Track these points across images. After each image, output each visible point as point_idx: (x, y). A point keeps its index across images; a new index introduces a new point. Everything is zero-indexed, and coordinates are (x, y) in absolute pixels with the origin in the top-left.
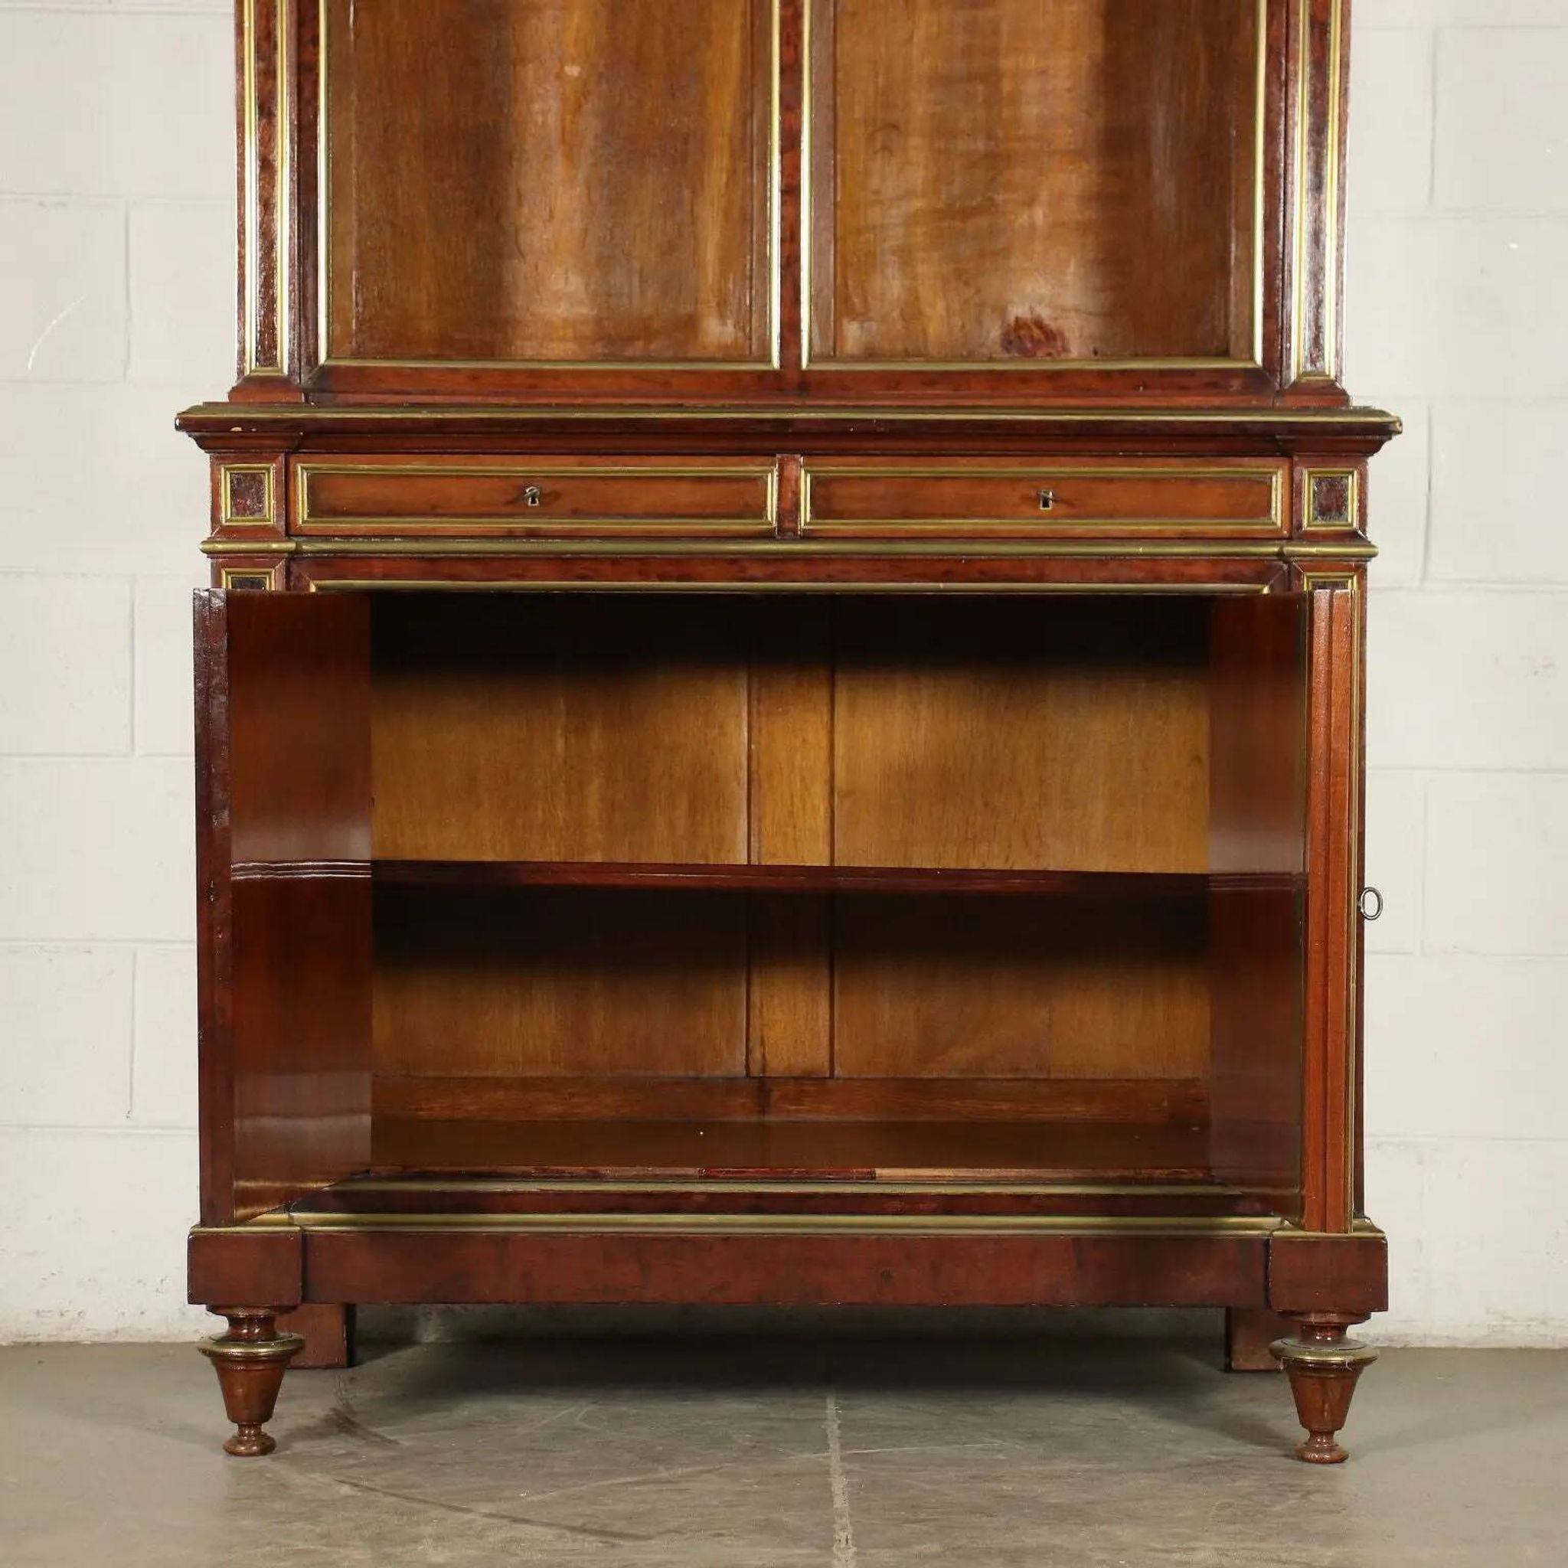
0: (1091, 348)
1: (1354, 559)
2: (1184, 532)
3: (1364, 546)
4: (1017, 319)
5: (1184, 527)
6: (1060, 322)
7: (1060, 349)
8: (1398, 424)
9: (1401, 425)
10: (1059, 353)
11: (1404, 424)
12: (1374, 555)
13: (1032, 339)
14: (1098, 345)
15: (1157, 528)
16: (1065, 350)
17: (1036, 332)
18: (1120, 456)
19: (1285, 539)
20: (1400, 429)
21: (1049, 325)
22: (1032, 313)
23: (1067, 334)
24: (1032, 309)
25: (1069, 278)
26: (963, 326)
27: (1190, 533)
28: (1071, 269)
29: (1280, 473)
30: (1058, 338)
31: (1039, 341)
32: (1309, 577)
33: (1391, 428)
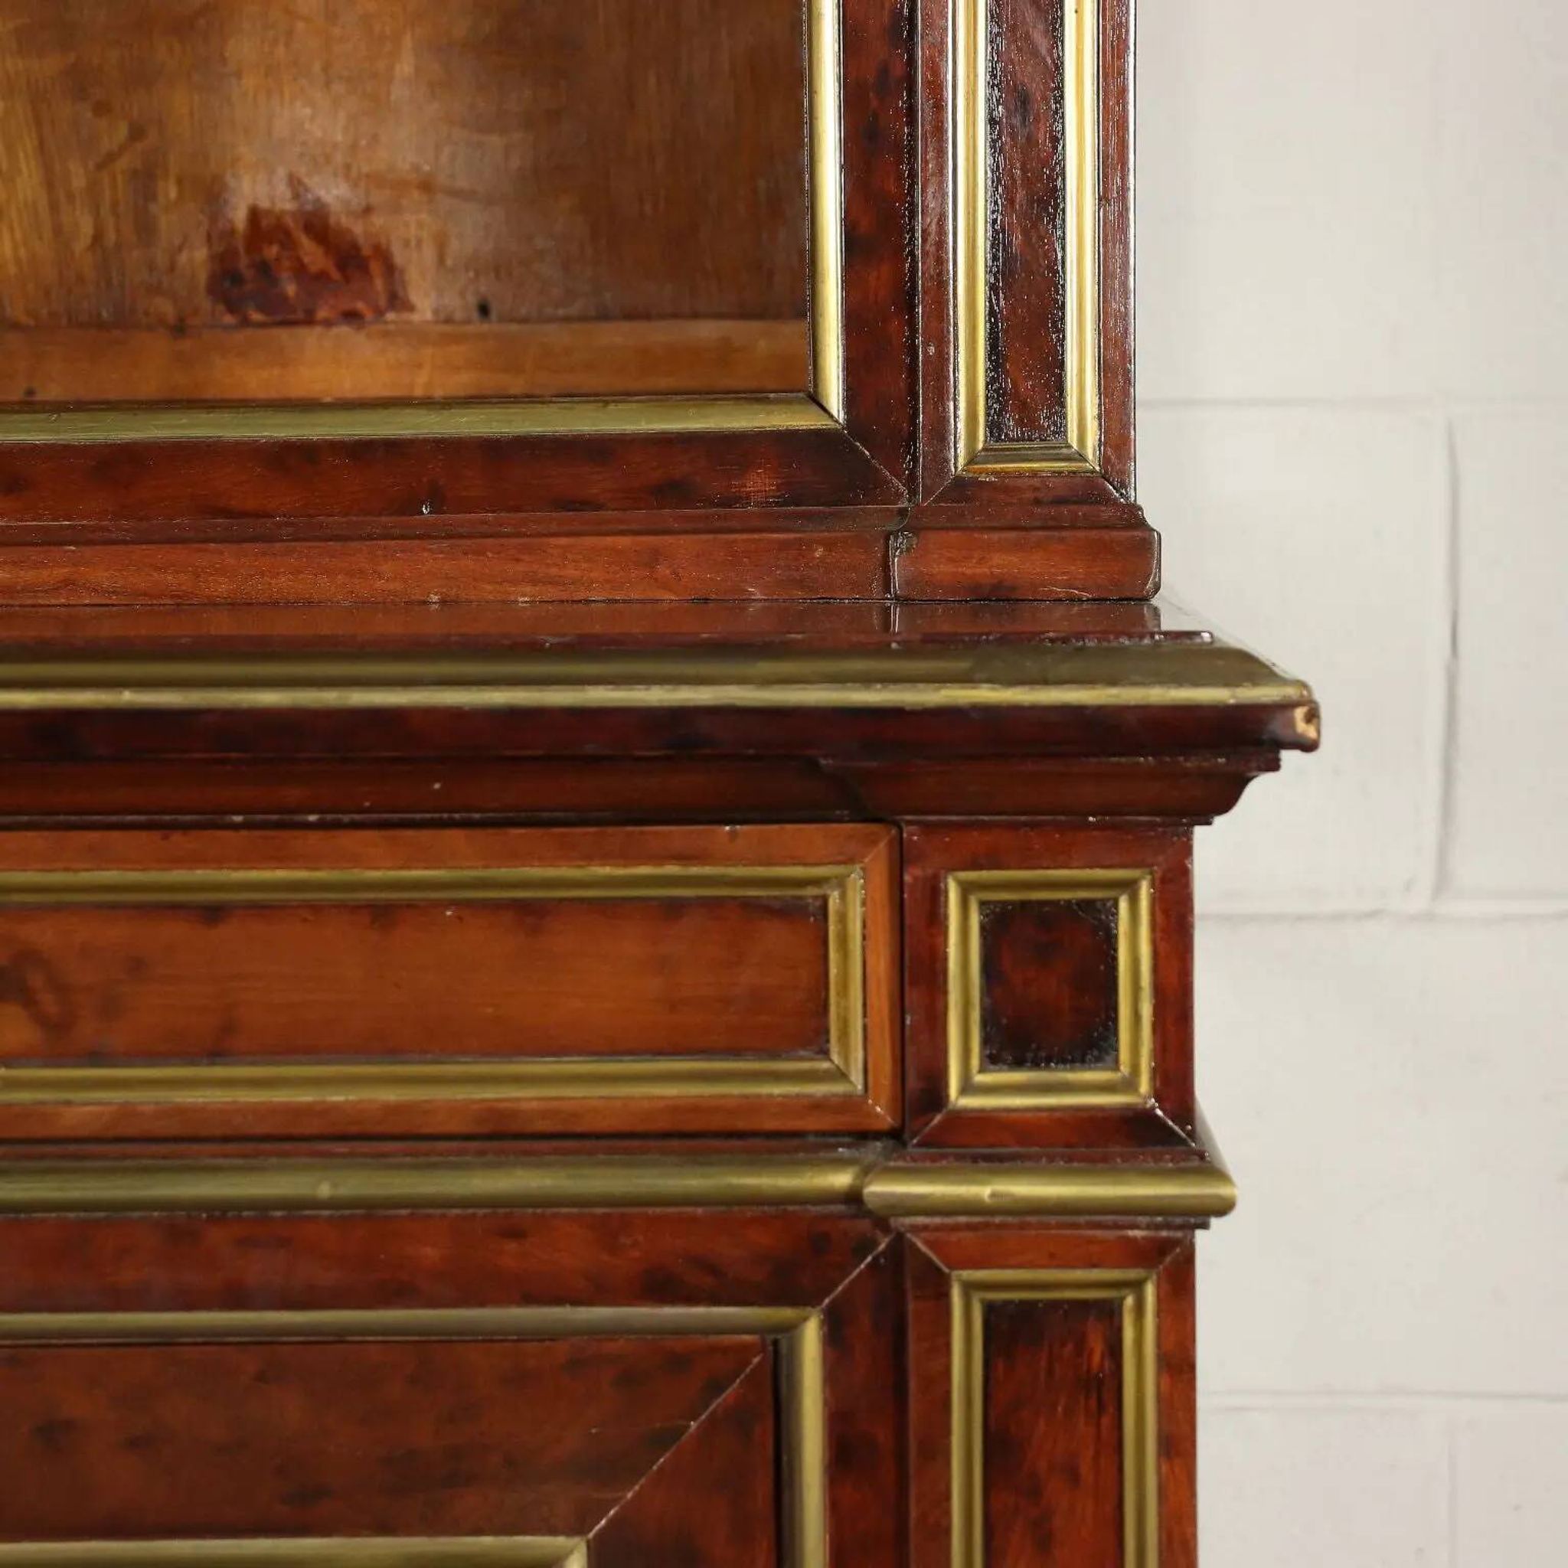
0: (472, 300)
1: (1142, 1220)
2: (492, 1112)
3: (1180, 1173)
4: (255, 214)
5: (489, 1094)
6: (378, 221)
7: (382, 302)
8: (1299, 713)
9: (1313, 716)
10: (379, 313)
11: (1325, 713)
12: (1224, 1208)
13: (300, 271)
14: (485, 287)
15: (390, 1095)
16: (397, 300)
17: (312, 254)
18: (236, 827)
19: (877, 1135)
20: (1311, 732)
21: (349, 231)
22: (296, 196)
23: (399, 257)
24: (295, 183)
25: (399, 92)
26: (98, 238)
27: (513, 1114)
28: (405, 67)
29: (856, 880)
30: (375, 267)
31: (322, 276)
32: (969, 1288)
33: (1276, 727)
